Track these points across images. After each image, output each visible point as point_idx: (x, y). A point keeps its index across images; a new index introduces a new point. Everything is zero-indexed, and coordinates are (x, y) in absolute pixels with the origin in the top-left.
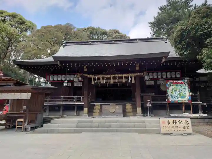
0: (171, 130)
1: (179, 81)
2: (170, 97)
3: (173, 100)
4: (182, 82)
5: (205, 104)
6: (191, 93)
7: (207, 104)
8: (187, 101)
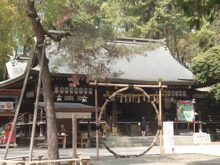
0: (199, 142)
1: (187, 101)
2: (179, 117)
3: (181, 119)
4: (189, 102)
5: (205, 123)
6: (196, 113)
7: (206, 123)
8: (192, 121)
